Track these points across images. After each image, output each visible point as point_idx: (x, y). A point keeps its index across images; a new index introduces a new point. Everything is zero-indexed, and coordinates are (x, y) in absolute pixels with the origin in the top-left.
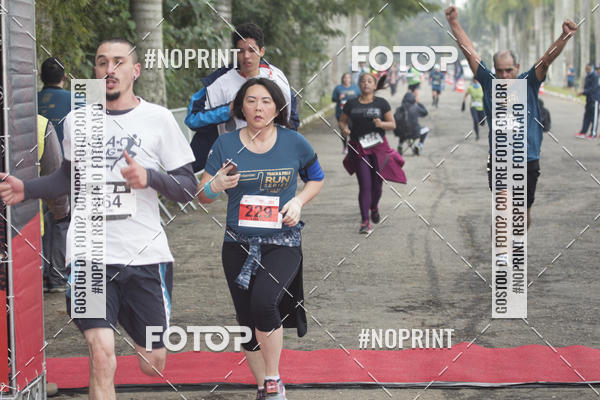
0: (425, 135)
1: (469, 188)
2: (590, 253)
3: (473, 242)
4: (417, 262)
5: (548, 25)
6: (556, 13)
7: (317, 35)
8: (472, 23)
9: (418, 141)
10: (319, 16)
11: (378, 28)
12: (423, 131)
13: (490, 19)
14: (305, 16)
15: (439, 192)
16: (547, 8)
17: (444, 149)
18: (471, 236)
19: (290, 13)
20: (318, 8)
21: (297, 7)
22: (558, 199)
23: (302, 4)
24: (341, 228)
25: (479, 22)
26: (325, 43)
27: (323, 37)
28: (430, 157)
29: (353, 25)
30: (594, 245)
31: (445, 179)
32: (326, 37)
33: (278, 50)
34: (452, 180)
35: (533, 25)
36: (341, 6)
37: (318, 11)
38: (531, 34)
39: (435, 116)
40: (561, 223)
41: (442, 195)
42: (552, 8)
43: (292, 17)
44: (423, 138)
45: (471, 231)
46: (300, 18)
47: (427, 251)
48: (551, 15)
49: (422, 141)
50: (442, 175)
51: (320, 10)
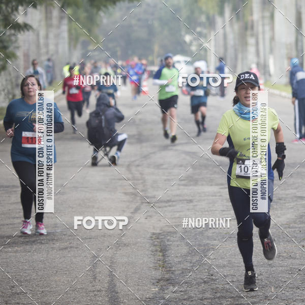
0: (123, 142)
1: (169, 201)
2: (291, 271)
3: (164, 262)
4: (98, 288)
5: (267, 14)
8: (185, 13)
9: (115, 149)
11: (77, 20)
12: (120, 138)
13: (204, 8)
15: (134, 206)
17: (146, 157)
18: (163, 256)
25: (192, 12)
26: (13, 38)
28: (128, 167)
29: (48, 17)
30: (297, 262)
31: (142, 191)
34: (151, 193)
35: (252, 14)
39: (140, 120)
41: (137, 210)
44: (120, 145)
45: (164, 250)
47: (111, 275)
49: (119, 149)
50: (140, 187)
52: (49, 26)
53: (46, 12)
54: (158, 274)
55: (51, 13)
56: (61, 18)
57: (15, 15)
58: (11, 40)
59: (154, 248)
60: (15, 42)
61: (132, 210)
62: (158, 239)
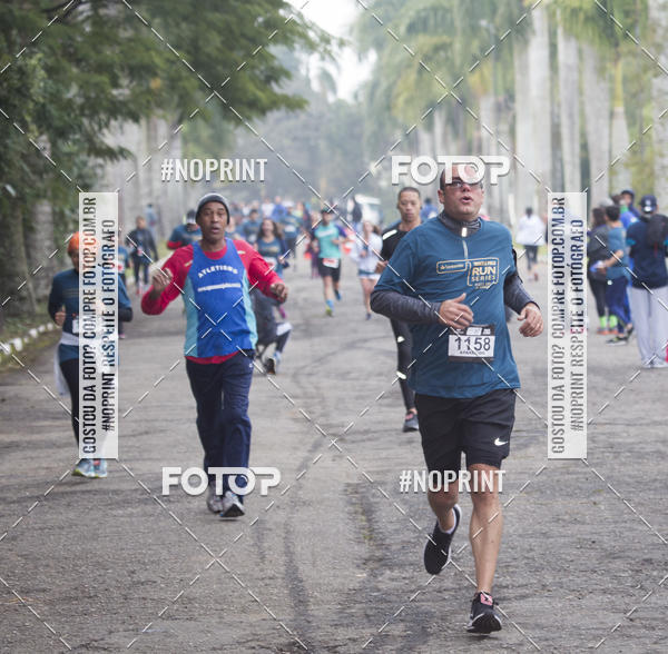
52: (152, 150)
53: (148, 129)
54: (363, 550)
55: (156, 130)
56: (172, 137)
57: (103, 134)
58: (95, 175)
59: (351, 508)
60: (103, 177)
61: (309, 447)
62: (356, 493)
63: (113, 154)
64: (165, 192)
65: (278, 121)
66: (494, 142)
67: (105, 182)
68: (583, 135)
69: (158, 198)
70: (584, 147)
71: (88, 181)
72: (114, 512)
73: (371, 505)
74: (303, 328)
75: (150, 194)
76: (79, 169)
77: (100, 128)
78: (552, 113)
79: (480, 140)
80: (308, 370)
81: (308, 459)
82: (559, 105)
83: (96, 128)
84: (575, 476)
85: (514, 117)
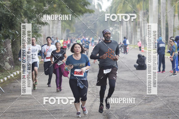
5: (146, 19)
6: (149, 13)
7: (36, 24)
10: (37, 15)
14: (29, 15)
15: (94, 99)
16: (145, 11)
19: (22, 14)
20: (36, 12)
21: (26, 11)
22: (150, 102)
23: (28, 10)
24: (47, 117)
26: (40, 28)
27: (38, 25)
32: (40, 26)
33: (17, 32)
36: (47, 11)
37: (36, 13)
38: (138, 23)
40: (151, 113)
42: (148, 11)
43: (23, 16)
46: (27, 16)
48: (147, 14)
51: (37, 13)
57: (41, 19)
58: (39, 29)
59: (104, 117)
60: (41, 30)
61: (93, 101)
62: (105, 113)
63: (44, 24)
64: (57, 34)
65: (86, 16)
66: (143, 23)
67: (41, 31)
68: (167, 21)
69: (55, 35)
70: (167, 24)
71: (37, 31)
72: (42, 116)
73: (109, 116)
74: (92, 70)
75: (53, 34)
76: (35, 27)
77: (40, 17)
78: (158, 15)
79: (139, 22)
80: (93, 81)
81: (93, 104)
82: (160, 13)
83: (39, 17)
84: (163, 110)
85: (148, 16)
